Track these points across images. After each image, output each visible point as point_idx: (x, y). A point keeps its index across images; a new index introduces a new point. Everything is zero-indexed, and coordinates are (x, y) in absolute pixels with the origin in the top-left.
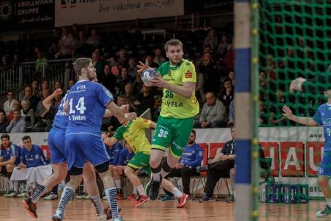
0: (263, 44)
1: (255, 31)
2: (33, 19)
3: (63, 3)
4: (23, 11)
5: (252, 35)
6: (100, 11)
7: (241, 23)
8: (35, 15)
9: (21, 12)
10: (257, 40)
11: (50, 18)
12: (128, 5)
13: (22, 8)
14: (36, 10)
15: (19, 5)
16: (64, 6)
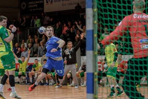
0: (99, 28)
1: (96, 22)
2: (35, 9)
3: (47, 2)
4: (31, 6)
5: (94, 24)
6: (62, 6)
7: (89, 18)
8: (35, 8)
9: (30, 6)
10: (97, 26)
11: (42, 9)
12: (74, 3)
13: (30, 5)
14: (36, 5)
15: (29, 3)
16: (47, 3)
